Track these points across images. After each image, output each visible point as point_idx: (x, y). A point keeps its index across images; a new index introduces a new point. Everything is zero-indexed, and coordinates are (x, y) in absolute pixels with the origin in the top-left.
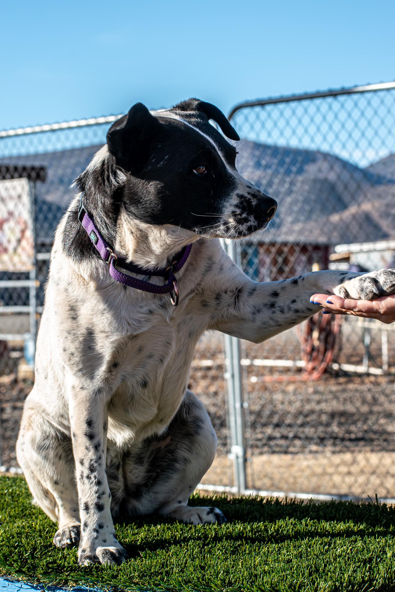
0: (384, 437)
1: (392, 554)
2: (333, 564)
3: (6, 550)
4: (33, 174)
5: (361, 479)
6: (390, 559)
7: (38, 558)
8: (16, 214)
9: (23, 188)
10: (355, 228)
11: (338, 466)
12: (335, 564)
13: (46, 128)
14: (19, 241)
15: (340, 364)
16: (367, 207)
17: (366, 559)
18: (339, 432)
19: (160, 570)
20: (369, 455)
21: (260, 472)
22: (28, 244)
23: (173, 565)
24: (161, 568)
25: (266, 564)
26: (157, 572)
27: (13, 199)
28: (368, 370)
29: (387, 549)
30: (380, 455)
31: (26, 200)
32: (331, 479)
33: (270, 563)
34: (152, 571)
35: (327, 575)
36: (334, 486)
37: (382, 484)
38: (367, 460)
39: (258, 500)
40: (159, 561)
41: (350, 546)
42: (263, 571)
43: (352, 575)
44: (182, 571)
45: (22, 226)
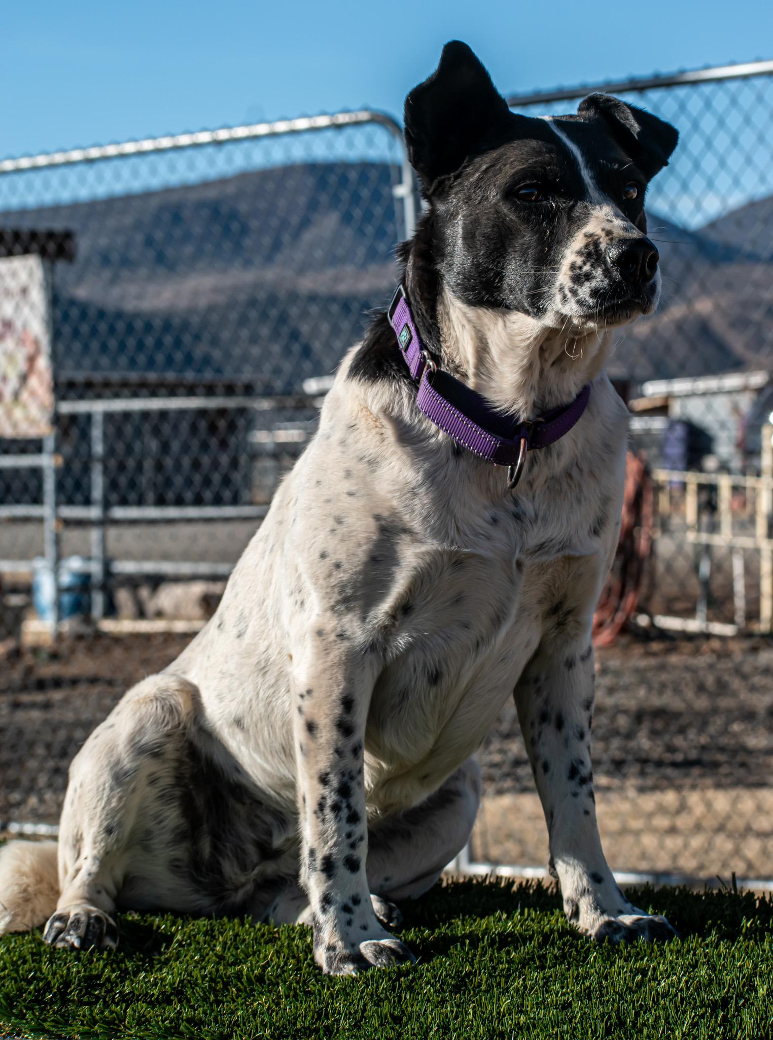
0: (740, 758)
1: (767, 990)
2: (653, 1010)
3: (10, 986)
4: (51, 247)
5: (697, 842)
6: (764, 1000)
7: (73, 1001)
8: (18, 324)
9: (31, 275)
10: (681, 349)
11: (650, 816)
12: (655, 1011)
13: (76, 155)
14: (24, 378)
15: (651, 617)
16: (704, 306)
17: (716, 1001)
18: (651, 748)
19: (313, 1024)
20: (711, 794)
21: (499, 828)
22: (41, 383)
23: (339, 1013)
24: (317, 1020)
25: (521, 1012)
26: (309, 1028)
27: (13, 296)
28: (707, 626)
29: (757, 981)
30: (733, 793)
31: (37, 297)
32: (638, 842)
33: (529, 1009)
34: (299, 1026)
35: (641, 1031)
36: (644, 856)
37: (737, 852)
38: (709, 805)
39: (503, 885)
40: (312, 1006)
41: (683, 975)
42: (516, 1025)
43: (689, 1032)
44: (357, 1026)
45: (28, 349)
